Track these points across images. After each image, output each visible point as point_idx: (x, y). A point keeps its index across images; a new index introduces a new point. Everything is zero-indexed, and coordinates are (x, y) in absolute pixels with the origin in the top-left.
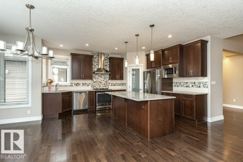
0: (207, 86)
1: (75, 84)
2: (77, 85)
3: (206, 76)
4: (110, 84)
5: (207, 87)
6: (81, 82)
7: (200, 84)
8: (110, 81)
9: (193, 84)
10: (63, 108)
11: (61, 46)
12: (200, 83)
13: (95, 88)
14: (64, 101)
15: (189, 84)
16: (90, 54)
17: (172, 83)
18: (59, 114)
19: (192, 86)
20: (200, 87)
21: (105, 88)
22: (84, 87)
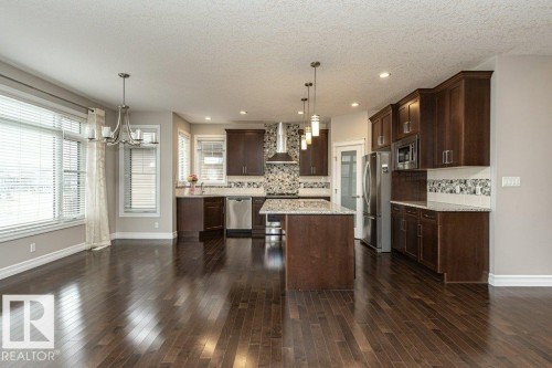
0: (488, 190)
1: (235, 184)
2: (240, 185)
3: (488, 165)
4: (302, 185)
5: (489, 194)
6: (246, 179)
7: (475, 184)
8: (301, 179)
9: (463, 186)
10: (206, 225)
11: (208, 118)
12: (475, 182)
13: (270, 191)
14: (207, 213)
15: (454, 184)
16: (261, 127)
17: (426, 182)
18: (201, 233)
19: (461, 190)
20: (475, 192)
21: (290, 192)
22: (251, 188)
